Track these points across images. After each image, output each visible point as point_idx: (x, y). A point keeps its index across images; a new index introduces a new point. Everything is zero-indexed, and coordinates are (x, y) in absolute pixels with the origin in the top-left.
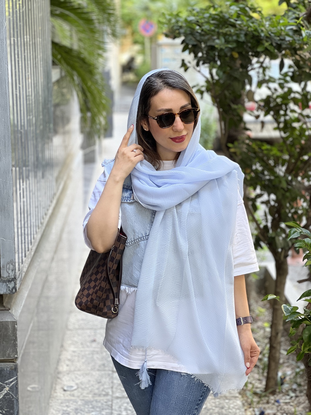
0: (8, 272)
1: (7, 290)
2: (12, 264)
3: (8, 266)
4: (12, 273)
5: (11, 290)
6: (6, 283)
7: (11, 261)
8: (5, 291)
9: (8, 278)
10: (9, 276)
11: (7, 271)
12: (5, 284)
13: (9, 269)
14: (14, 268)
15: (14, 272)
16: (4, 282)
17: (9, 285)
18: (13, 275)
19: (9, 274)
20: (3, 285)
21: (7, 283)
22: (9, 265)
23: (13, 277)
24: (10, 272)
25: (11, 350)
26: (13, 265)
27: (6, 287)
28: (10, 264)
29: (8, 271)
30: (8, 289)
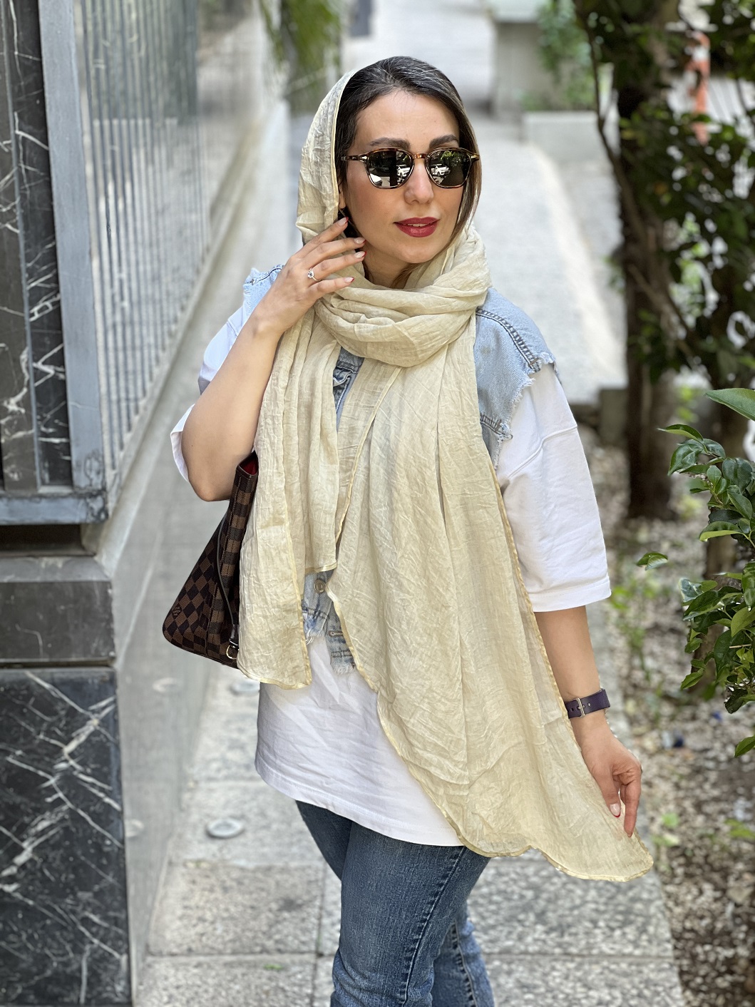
0: (88, 477)
1: (87, 514)
2: (97, 459)
3: (88, 463)
4: (98, 478)
5: (96, 514)
6: (85, 499)
7: (94, 453)
8: (84, 517)
9: (89, 489)
10: (91, 485)
11: (85, 474)
12: (82, 502)
13: (91, 470)
14: (101, 468)
15: (101, 476)
16: (80, 497)
17: (91, 504)
18: (99, 481)
19: (91, 480)
20: (78, 503)
21: (88, 500)
22: (91, 462)
23: (100, 487)
24: (93, 475)
25: (101, 642)
26: (99, 462)
27: (84, 508)
28: (93, 460)
29: (88, 472)
30: (90, 515)
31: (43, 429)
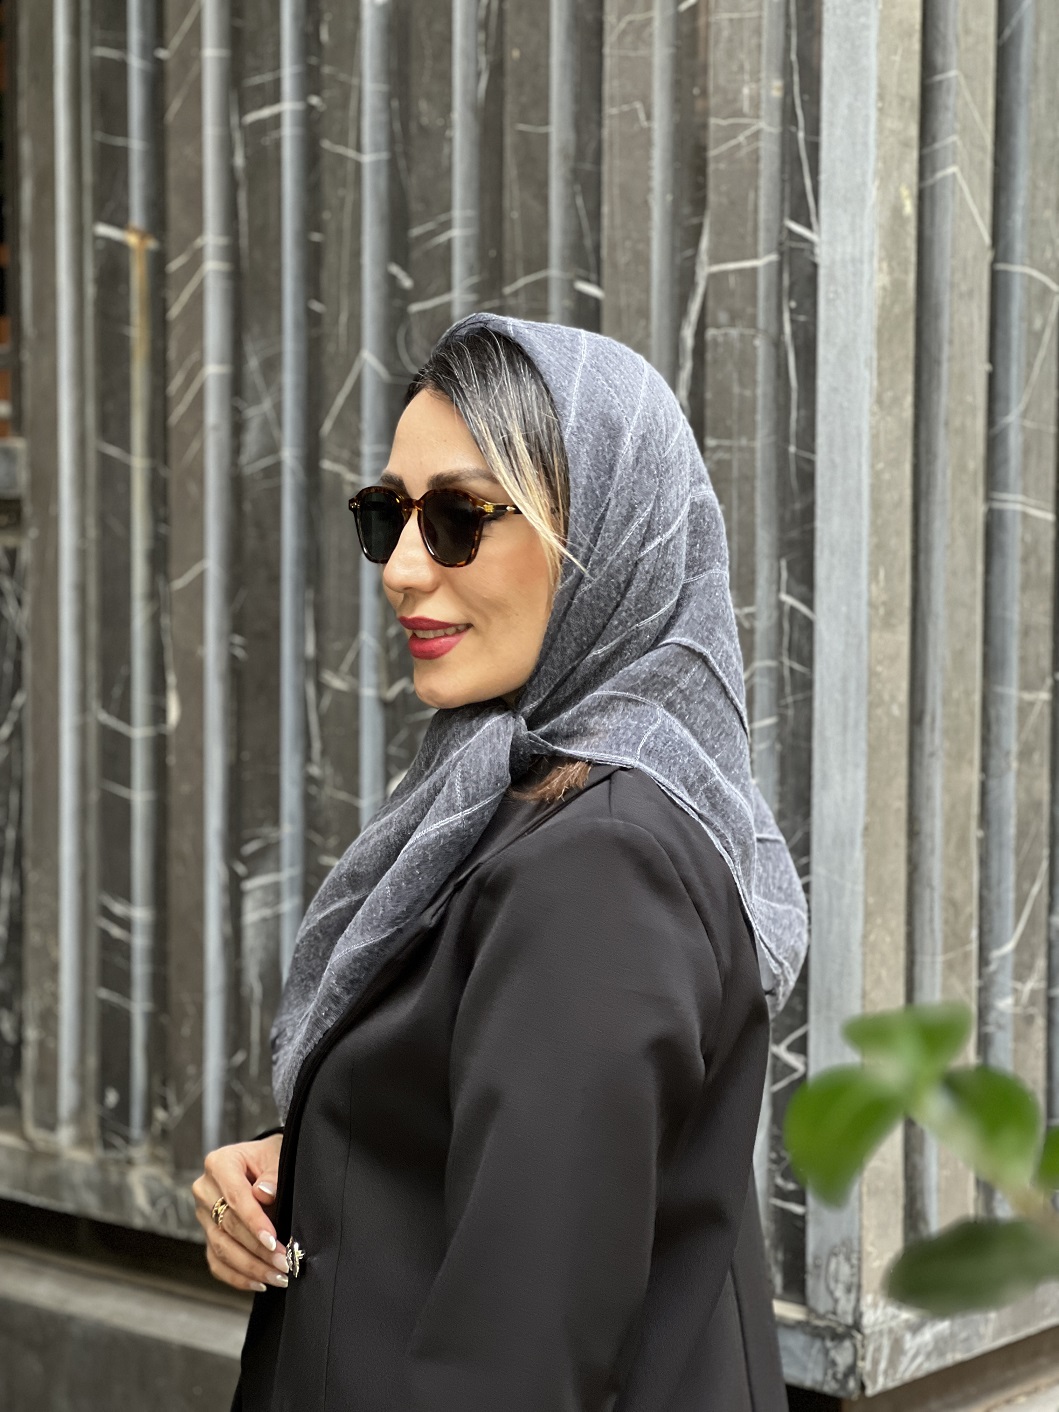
0: (831, 1293)
1: (825, 1374)
2: (848, 1259)
3: (833, 1266)
4: (848, 1300)
5: (840, 1376)
6: (823, 1339)
7: (843, 1244)
8: (819, 1376)
9: (830, 1320)
10: (834, 1313)
11: (828, 1288)
12: (818, 1344)
13: (837, 1281)
14: (855, 1280)
15: (853, 1296)
16: (817, 1333)
17: (833, 1353)
18: (850, 1307)
19: (836, 1301)
20: (812, 1347)
21: (829, 1344)
22: (838, 1264)
23: (849, 1320)
24: (839, 1293)
26: (852, 1267)
27: (821, 1358)
28: (841, 1258)
29: (832, 1285)
30: (830, 1372)
31: (779, 1181)
